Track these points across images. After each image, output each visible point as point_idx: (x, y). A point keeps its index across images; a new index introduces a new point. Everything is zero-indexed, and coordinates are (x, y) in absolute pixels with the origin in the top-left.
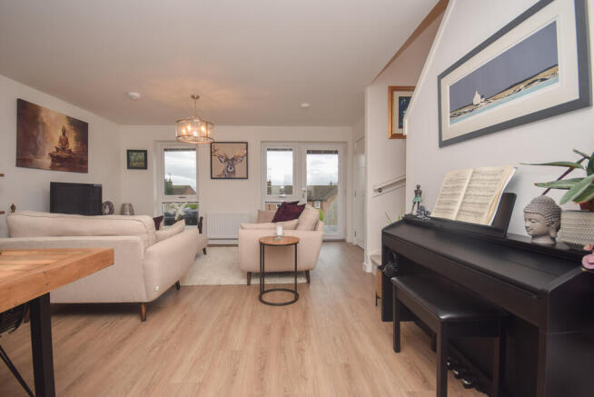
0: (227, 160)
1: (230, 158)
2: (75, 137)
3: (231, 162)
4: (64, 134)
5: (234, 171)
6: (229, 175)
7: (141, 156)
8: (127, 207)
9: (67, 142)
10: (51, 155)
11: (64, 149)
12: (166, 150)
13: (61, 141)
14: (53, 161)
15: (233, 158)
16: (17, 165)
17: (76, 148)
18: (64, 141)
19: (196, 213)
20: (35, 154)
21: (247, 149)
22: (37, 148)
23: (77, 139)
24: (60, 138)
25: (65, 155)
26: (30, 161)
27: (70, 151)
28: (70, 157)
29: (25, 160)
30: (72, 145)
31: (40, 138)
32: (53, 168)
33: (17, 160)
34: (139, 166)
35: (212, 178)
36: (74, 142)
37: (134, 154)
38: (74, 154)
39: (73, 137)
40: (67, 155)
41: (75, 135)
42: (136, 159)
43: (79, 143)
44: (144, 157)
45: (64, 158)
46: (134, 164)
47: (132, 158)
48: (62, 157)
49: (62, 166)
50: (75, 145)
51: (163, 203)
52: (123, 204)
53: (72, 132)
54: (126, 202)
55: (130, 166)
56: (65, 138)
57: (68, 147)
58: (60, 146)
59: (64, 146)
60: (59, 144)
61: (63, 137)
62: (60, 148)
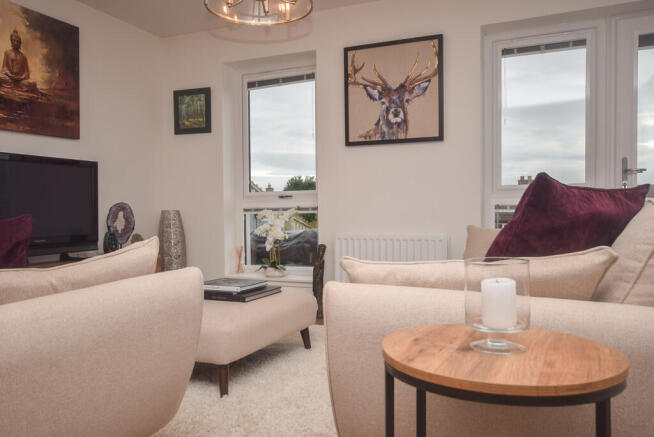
0: (386, 91)
1: (394, 84)
3: (396, 96)
4: (16, 48)
5: (405, 121)
6: (391, 135)
7: (199, 103)
8: (172, 216)
9: (24, 66)
11: (16, 83)
12: (251, 85)
13: (8, 63)
15: (402, 86)
17: (49, 82)
18: (18, 65)
21: (440, 54)
23: (50, 62)
24: (7, 56)
25: (19, 95)
27: (32, 88)
28: (31, 101)
30: (38, 74)
34: (196, 126)
35: (348, 144)
36: (44, 68)
37: (187, 99)
38: (43, 94)
39: (41, 57)
40: (25, 95)
41: (45, 51)
42: (191, 109)
43: (57, 71)
44: (203, 103)
45: (18, 103)
46: (187, 123)
47: (183, 108)
48: (12, 101)
49: (11, 121)
50: (46, 75)
51: (245, 210)
52: (163, 212)
53: (38, 44)
54: (170, 207)
55: (182, 127)
56: (18, 57)
57: (28, 77)
58: (7, 74)
59: (17, 74)
60: (2, 71)
61: (13, 55)
62: (8, 78)
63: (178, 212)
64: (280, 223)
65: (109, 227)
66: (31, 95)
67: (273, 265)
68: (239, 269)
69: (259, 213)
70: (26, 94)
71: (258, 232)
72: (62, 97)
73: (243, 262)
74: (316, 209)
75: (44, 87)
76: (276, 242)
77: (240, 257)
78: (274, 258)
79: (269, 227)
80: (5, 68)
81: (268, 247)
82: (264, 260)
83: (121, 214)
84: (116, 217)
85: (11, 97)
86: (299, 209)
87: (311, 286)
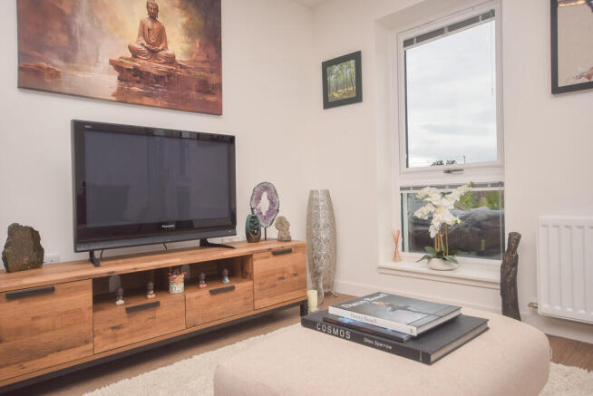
2: (185, 27)
4: (153, 16)
7: (348, 70)
8: (321, 196)
9: (162, 36)
10: (117, 66)
11: (153, 53)
12: (408, 43)
13: (144, 32)
14: (120, 79)
16: (23, 86)
17: (190, 53)
19: (497, 220)
20: (67, 59)
22: (73, 44)
23: (190, 32)
24: (143, 25)
25: (154, 67)
26: (56, 75)
27: (171, 60)
28: (169, 74)
29: (38, 72)
30: (178, 45)
31: (81, 20)
32: (122, 98)
33: (22, 70)
34: (345, 97)
35: (557, 90)
36: (183, 38)
37: (336, 68)
38: (182, 67)
39: (180, 26)
40: (164, 68)
41: (184, 20)
42: (341, 80)
43: (197, 42)
44: (353, 70)
45: (155, 75)
46: (336, 95)
47: (332, 79)
48: (148, 73)
49: (148, 95)
50: (186, 46)
51: (402, 189)
52: (312, 192)
53: (177, 12)
54: (319, 187)
55: (330, 100)
56: (155, 26)
57: (166, 48)
58: (142, 45)
59: (153, 45)
60: (138, 41)
61: (149, 24)
62: (143, 49)
63: (327, 193)
64: (449, 203)
65: (252, 209)
66: (170, 67)
67: (440, 255)
68: (396, 257)
69: (418, 191)
70: (163, 66)
71: (418, 214)
72: (203, 70)
73: (400, 248)
74: (501, 184)
75: (183, 60)
76: (444, 226)
77: (396, 243)
78: (439, 247)
79: (433, 210)
80: (141, 38)
81: (433, 232)
82: (427, 248)
83: (265, 195)
84: (259, 198)
85: (148, 69)
86: (473, 185)
87: (499, 287)
